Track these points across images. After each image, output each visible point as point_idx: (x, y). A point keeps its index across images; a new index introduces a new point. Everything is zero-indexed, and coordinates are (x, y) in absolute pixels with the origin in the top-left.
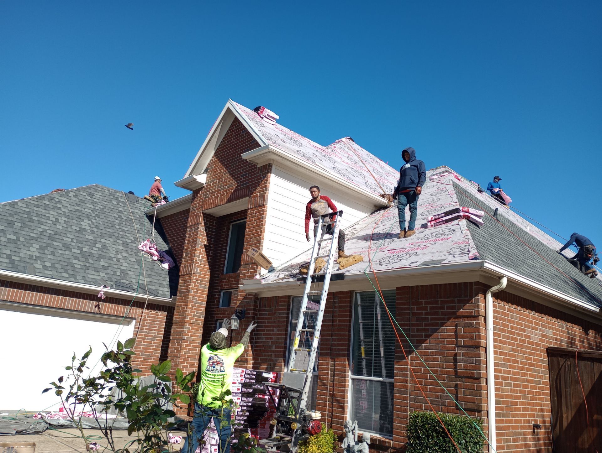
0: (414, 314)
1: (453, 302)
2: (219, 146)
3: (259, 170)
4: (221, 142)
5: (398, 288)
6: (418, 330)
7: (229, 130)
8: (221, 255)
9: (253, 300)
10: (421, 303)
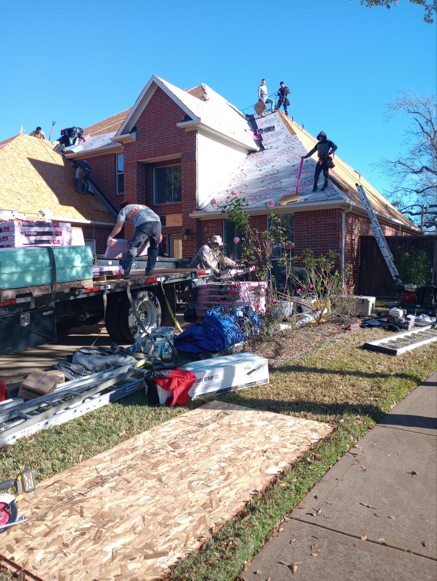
0: (304, 226)
1: (326, 218)
2: (144, 110)
3: (187, 134)
4: (146, 107)
5: (295, 213)
6: (307, 233)
7: (152, 98)
8: (150, 191)
9: (195, 222)
10: (309, 220)
